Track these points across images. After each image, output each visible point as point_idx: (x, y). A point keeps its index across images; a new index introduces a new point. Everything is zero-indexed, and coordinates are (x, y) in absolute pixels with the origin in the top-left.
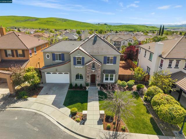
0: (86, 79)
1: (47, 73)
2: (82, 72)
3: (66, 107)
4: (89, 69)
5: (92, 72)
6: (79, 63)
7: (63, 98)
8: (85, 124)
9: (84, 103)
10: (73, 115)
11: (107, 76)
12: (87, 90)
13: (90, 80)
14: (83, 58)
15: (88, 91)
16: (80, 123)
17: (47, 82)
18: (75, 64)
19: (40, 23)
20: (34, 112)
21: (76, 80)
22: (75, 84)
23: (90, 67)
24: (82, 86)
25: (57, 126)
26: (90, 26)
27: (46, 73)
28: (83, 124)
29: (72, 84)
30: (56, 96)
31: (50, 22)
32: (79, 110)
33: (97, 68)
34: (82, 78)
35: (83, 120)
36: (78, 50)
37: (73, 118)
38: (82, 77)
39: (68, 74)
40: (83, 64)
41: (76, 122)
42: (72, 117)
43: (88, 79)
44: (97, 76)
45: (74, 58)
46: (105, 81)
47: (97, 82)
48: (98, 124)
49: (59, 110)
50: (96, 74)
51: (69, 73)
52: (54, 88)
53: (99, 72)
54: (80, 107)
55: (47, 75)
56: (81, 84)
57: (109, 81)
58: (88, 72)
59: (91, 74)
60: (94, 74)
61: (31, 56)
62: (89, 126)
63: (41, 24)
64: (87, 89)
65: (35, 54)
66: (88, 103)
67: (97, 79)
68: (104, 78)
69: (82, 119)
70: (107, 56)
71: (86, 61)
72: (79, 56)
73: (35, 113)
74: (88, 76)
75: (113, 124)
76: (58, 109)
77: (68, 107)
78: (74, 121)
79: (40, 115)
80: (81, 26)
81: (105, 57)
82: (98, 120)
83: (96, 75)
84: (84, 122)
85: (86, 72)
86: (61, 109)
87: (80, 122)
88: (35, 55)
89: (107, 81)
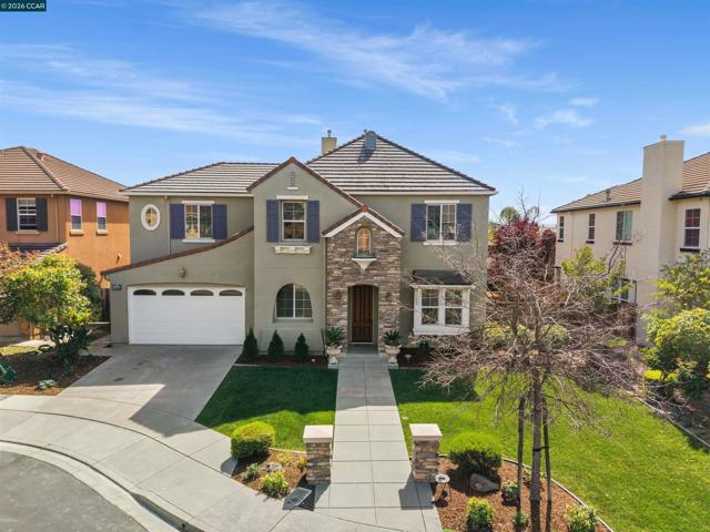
0: (327, 310)
1: (136, 293)
2: (306, 279)
3: (210, 430)
4: (342, 255)
5: (357, 271)
6: (293, 233)
8: (317, 505)
9: (316, 410)
10: (245, 457)
11: (431, 299)
12: (330, 366)
13: (345, 315)
14: (314, 205)
15: (335, 372)
16: (287, 503)
17: (133, 339)
18: (272, 237)
20: (15, 455)
21: (274, 321)
22: (272, 334)
23: (345, 246)
24: (306, 347)
25: (131, 520)
27: (131, 290)
28: (309, 504)
29: (256, 336)
30: (164, 388)
32: (285, 439)
33: (381, 250)
34: (309, 314)
35: (309, 485)
36: (292, 165)
37: (244, 475)
38: (308, 304)
39: (241, 294)
40: (314, 237)
41: (264, 496)
42: (235, 474)
43: (333, 310)
44: (382, 293)
45: (272, 205)
46: (420, 329)
47: (381, 326)
48: (404, 507)
49: (168, 441)
50: (374, 281)
51: (243, 290)
52: (163, 362)
53: (392, 271)
54: (292, 428)
55: (134, 302)
56: (302, 338)
57: (441, 329)
58: (336, 273)
59: (353, 284)
60: (368, 282)
61: (74, 231)
62: (344, 514)
64: (333, 360)
65: (100, 231)
66: (338, 413)
67: (382, 309)
68: (418, 307)
69: (303, 482)
70: (428, 202)
71: (325, 216)
72: (291, 192)
73: (12, 459)
74: (338, 295)
75: (505, 503)
76: (159, 436)
77: (220, 431)
78: (249, 493)
79: (44, 465)
81: (417, 210)
82: (403, 486)
83: (377, 289)
84: (312, 495)
85: (328, 273)
86: (178, 440)
87: (284, 494)
88: (97, 234)
89: (430, 330)
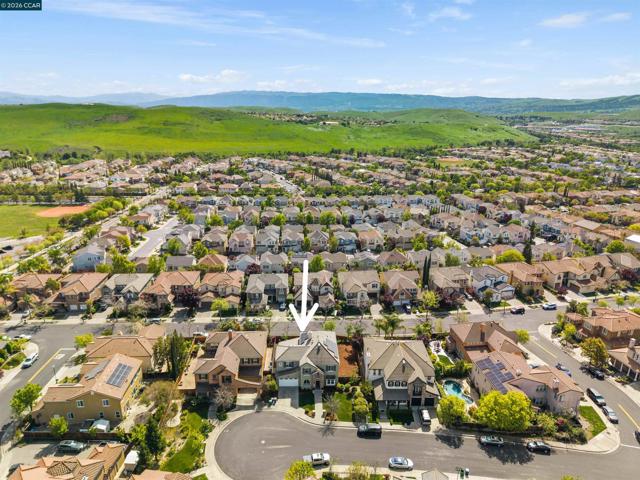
0: (312, 384)
2: (309, 379)
3: (301, 407)
5: (317, 379)
6: (307, 372)
7: (297, 401)
10: (307, 413)
11: (329, 380)
12: (313, 393)
13: (315, 385)
14: (310, 369)
16: (312, 418)
17: (281, 386)
18: (303, 373)
19: (146, 131)
21: (304, 384)
22: (304, 388)
23: (315, 375)
26: (297, 136)
29: (301, 387)
30: (292, 399)
31: (175, 124)
33: (321, 376)
34: (309, 384)
35: (313, 415)
38: (309, 382)
40: (310, 374)
45: (304, 369)
46: (327, 385)
48: (322, 418)
50: (320, 380)
51: (298, 379)
53: (323, 378)
54: (310, 407)
56: (308, 388)
57: (331, 384)
58: (314, 379)
62: (317, 418)
63: (146, 133)
67: (321, 384)
68: (327, 382)
71: (312, 371)
74: (314, 382)
75: (330, 417)
78: (308, 416)
80: (269, 135)
82: (322, 415)
86: (297, 409)
